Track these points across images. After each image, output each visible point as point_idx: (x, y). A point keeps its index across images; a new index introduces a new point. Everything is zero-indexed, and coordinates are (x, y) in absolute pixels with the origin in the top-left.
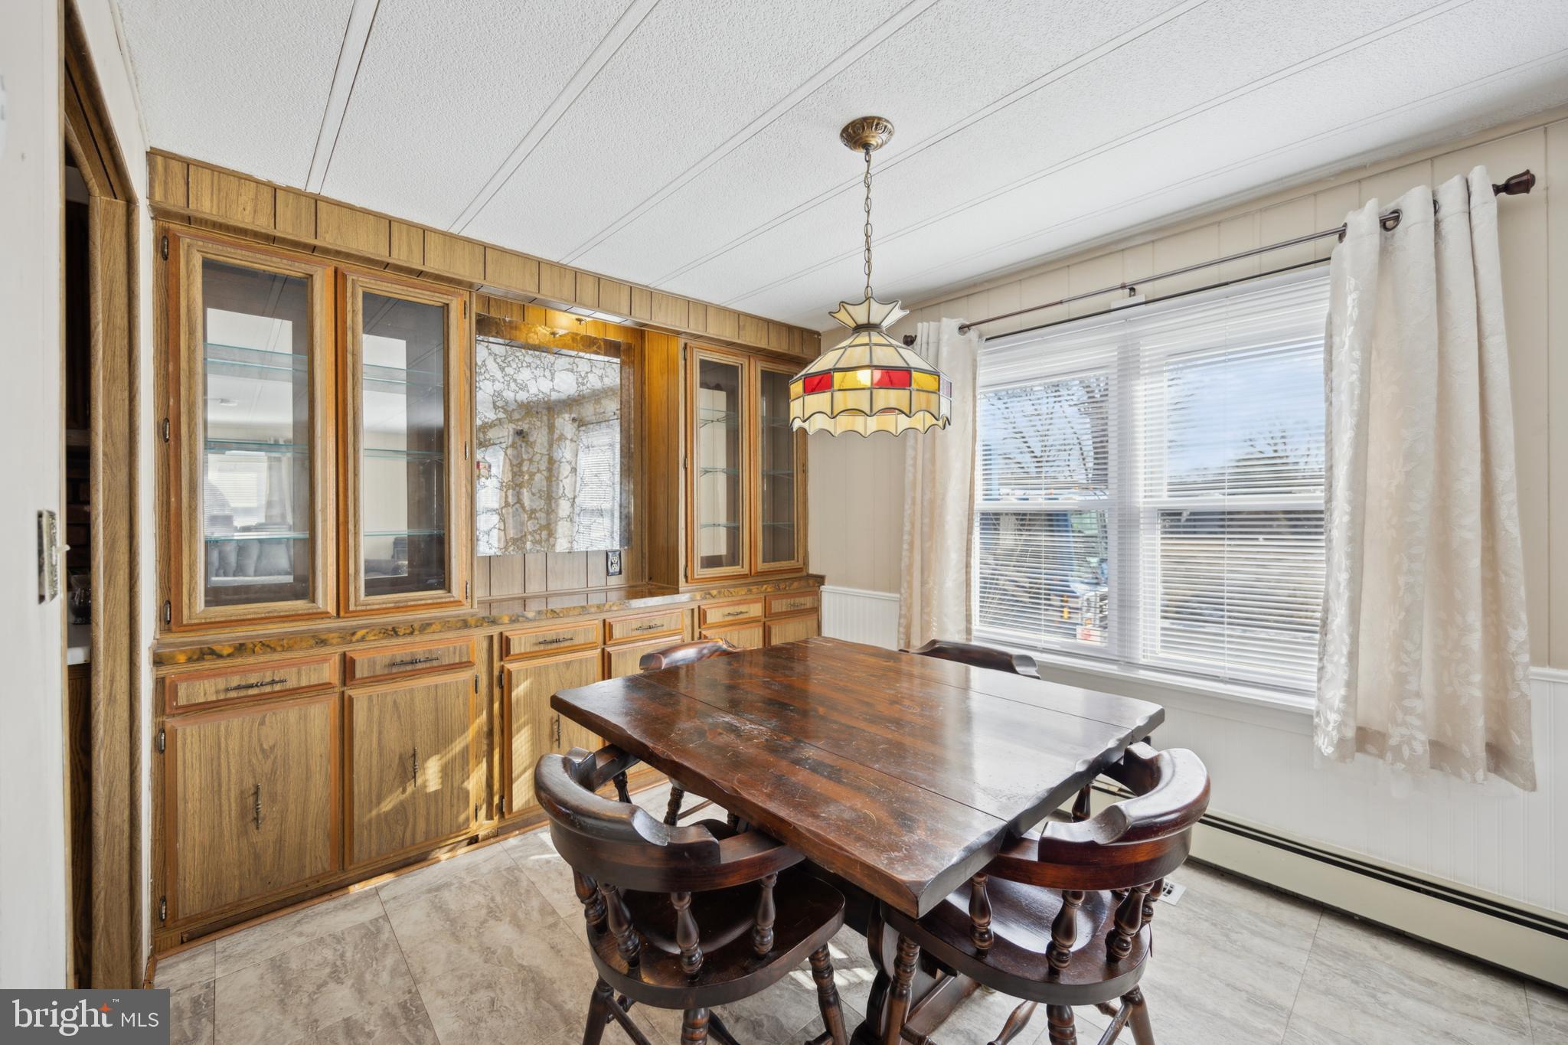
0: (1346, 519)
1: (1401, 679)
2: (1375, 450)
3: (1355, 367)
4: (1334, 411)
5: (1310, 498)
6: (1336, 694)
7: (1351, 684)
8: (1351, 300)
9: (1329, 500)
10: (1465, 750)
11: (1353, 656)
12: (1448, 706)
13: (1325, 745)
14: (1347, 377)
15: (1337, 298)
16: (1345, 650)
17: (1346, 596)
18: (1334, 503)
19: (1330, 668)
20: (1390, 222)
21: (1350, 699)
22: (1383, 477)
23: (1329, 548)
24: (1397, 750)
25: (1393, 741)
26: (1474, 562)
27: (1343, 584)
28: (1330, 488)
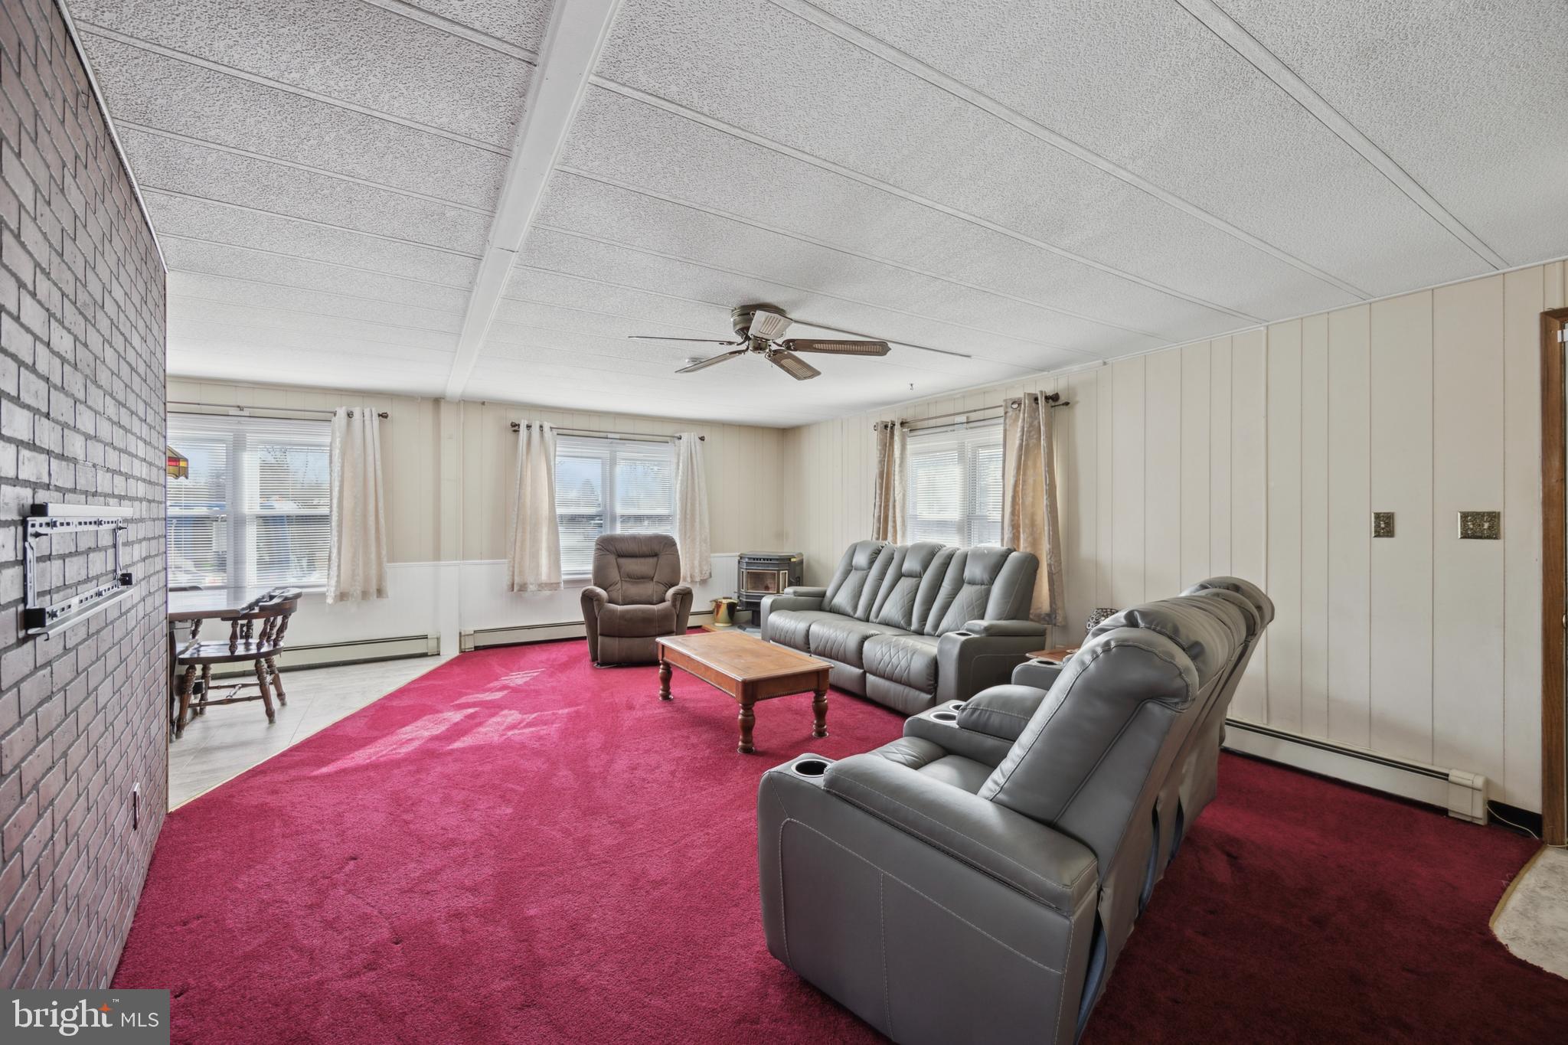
0: (337, 518)
1: (353, 571)
2: (346, 494)
3: (340, 465)
4: (333, 478)
5: (325, 511)
6: (333, 582)
7: (339, 576)
8: (338, 440)
9: (331, 512)
10: (371, 591)
11: (339, 566)
12: (367, 579)
13: (330, 601)
14: (337, 468)
15: (333, 433)
16: (336, 564)
17: (336, 545)
18: (333, 513)
19: (332, 573)
20: (350, 415)
21: (338, 582)
22: (348, 504)
23: (331, 530)
24: (353, 595)
25: (351, 593)
26: (373, 531)
27: (336, 541)
28: (331, 507)
